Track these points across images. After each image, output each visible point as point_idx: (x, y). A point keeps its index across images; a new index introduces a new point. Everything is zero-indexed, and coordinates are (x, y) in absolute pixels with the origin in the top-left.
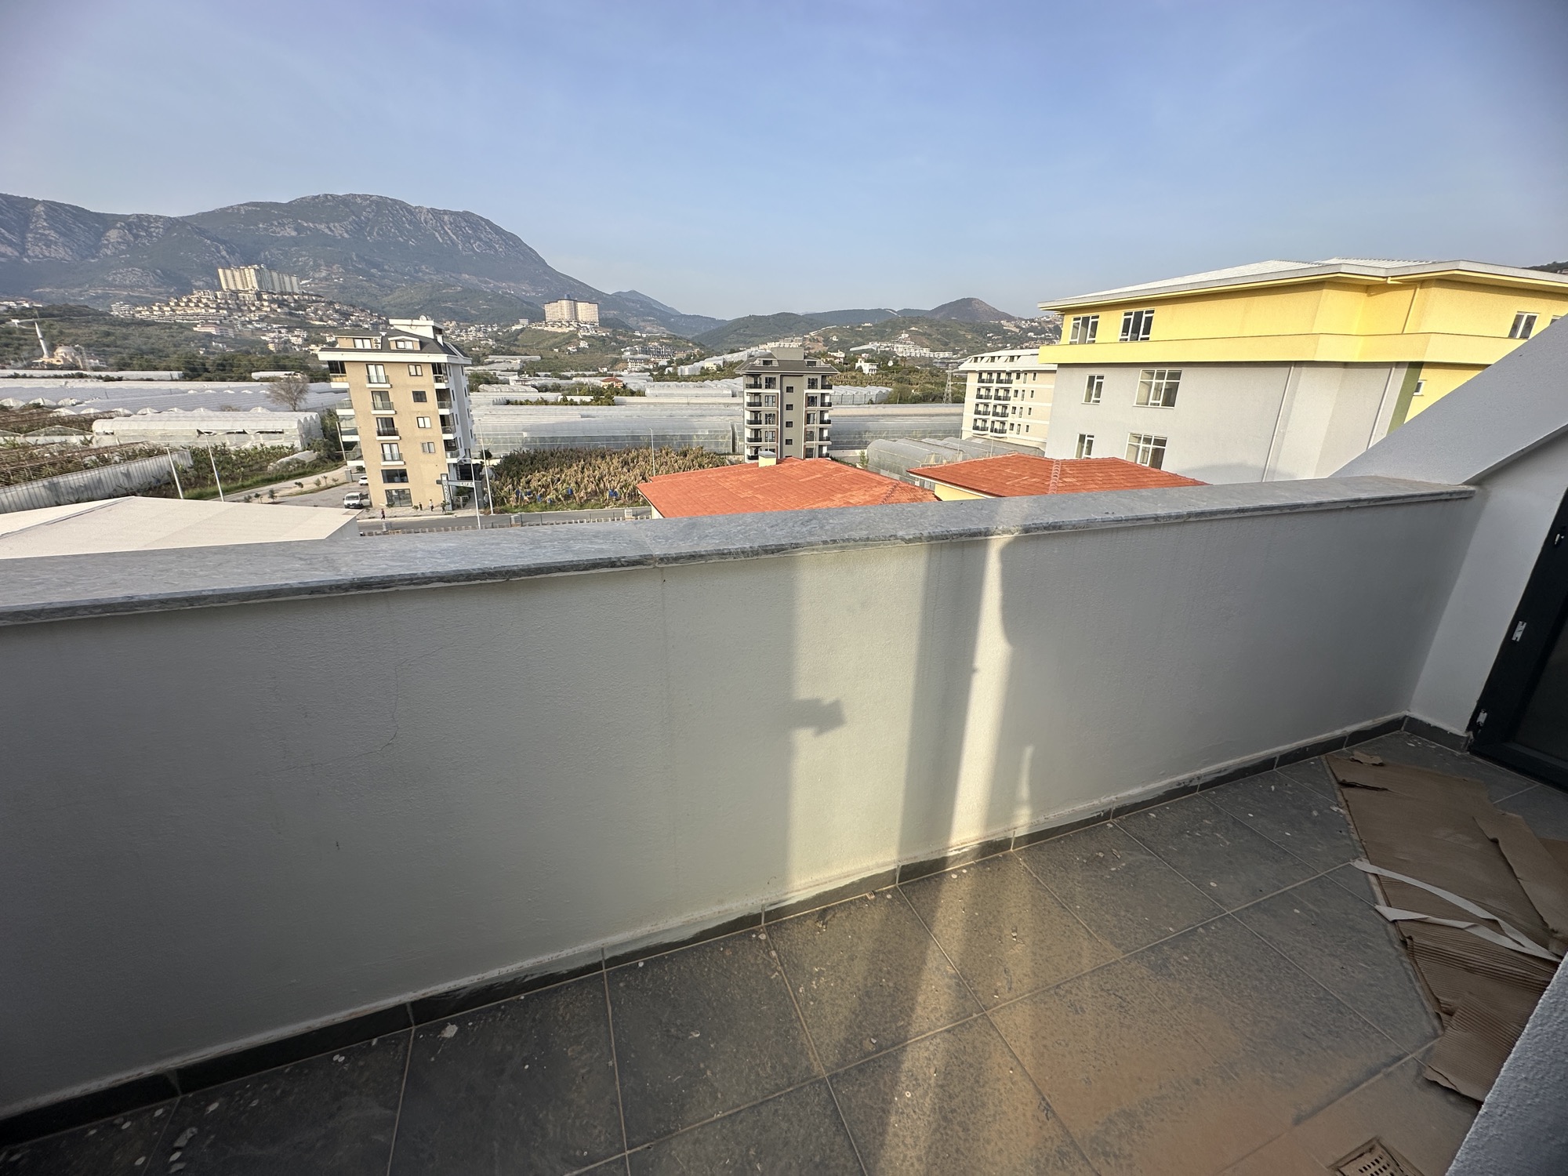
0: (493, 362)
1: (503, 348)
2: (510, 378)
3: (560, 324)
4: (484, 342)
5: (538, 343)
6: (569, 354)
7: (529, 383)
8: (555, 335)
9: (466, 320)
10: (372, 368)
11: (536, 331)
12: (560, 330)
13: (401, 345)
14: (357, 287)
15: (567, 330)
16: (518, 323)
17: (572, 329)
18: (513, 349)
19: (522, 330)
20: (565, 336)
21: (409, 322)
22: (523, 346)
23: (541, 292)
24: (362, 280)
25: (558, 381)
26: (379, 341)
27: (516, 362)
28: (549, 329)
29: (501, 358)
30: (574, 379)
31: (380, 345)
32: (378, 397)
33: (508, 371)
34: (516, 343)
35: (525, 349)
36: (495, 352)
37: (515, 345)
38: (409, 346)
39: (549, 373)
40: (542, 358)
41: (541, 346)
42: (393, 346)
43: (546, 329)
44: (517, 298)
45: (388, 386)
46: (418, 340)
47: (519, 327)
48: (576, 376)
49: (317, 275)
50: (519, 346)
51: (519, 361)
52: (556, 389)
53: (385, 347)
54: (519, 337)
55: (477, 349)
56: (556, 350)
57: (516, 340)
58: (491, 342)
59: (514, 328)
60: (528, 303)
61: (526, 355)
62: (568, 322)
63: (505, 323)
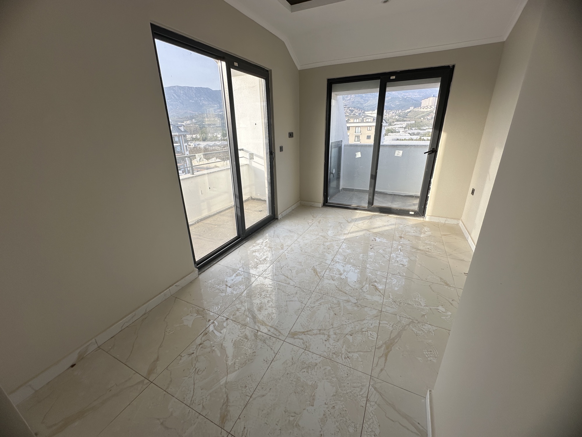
0: (395, 125)
1: (401, 119)
2: (401, 130)
3: (426, 108)
4: (394, 117)
5: (415, 116)
6: (428, 120)
7: (408, 132)
8: (423, 112)
9: (390, 109)
10: (357, 128)
11: (415, 111)
12: (426, 110)
13: (367, 120)
14: (357, 101)
15: (429, 110)
16: (409, 108)
17: (432, 109)
18: (405, 119)
19: (410, 111)
20: (428, 112)
21: (371, 112)
22: (409, 118)
23: (422, 95)
24: (359, 99)
25: (419, 131)
26: (361, 119)
27: (404, 124)
28: (422, 110)
29: (399, 123)
30: (427, 130)
31: (361, 121)
32: (356, 138)
33: (400, 128)
34: (406, 117)
35: (409, 119)
36: (398, 121)
37: (406, 118)
38: (370, 120)
39: (417, 128)
40: (415, 122)
41: (416, 117)
42: (365, 121)
43: (420, 110)
44: (412, 99)
45: (360, 134)
46: (373, 118)
47: (409, 110)
48: (428, 129)
49: (347, 99)
50: (407, 118)
51: (405, 124)
52: (418, 134)
53: (362, 122)
54: (408, 114)
55: (391, 120)
56: (422, 119)
57: (407, 115)
58: (397, 117)
59: (407, 111)
60: (415, 100)
61: (409, 121)
62: (431, 106)
63: (404, 109)
